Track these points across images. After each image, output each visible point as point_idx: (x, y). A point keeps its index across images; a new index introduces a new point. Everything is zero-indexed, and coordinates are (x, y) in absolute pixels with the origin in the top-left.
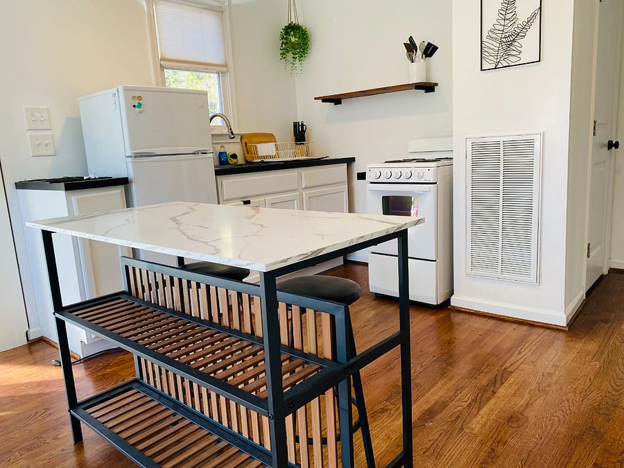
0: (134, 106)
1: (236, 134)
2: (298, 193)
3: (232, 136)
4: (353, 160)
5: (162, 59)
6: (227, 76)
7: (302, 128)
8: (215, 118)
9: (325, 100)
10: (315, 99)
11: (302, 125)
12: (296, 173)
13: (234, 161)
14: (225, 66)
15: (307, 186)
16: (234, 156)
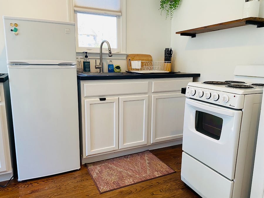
0: (12, 30)
1: (113, 54)
2: (148, 95)
3: (110, 55)
4: (199, 75)
5: (76, 6)
6: (121, 18)
7: (171, 52)
8: (104, 43)
9: (183, 34)
10: (177, 33)
11: (171, 50)
12: (148, 82)
13: (118, 70)
14: (120, 12)
15: (155, 91)
16: (118, 67)
